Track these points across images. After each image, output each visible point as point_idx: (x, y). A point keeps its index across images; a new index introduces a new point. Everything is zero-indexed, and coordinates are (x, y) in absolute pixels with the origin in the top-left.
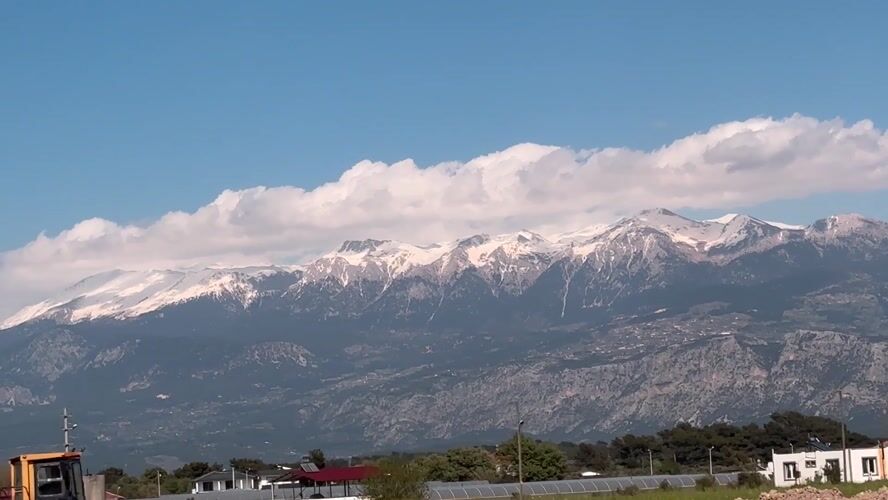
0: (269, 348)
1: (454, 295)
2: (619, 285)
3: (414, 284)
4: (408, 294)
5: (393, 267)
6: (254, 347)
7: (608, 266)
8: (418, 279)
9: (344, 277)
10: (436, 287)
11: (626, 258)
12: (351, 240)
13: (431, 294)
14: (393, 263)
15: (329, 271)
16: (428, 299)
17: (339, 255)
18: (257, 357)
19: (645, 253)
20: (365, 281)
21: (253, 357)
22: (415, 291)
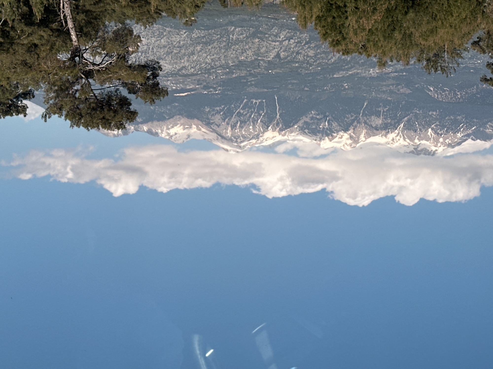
0: (451, 98)
1: (352, 116)
2: (242, 111)
3: (379, 126)
4: (383, 121)
5: (398, 137)
6: (461, 100)
7: (253, 123)
8: (376, 129)
9: (431, 135)
10: (365, 123)
11: (241, 127)
12: (430, 156)
13: (368, 119)
14: (399, 140)
15: (441, 140)
16: (369, 116)
17: (437, 148)
18: (459, 93)
19: (230, 129)
20: (415, 131)
21: (461, 94)
22: (379, 121)
